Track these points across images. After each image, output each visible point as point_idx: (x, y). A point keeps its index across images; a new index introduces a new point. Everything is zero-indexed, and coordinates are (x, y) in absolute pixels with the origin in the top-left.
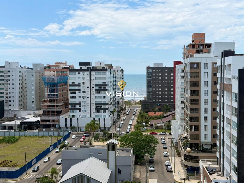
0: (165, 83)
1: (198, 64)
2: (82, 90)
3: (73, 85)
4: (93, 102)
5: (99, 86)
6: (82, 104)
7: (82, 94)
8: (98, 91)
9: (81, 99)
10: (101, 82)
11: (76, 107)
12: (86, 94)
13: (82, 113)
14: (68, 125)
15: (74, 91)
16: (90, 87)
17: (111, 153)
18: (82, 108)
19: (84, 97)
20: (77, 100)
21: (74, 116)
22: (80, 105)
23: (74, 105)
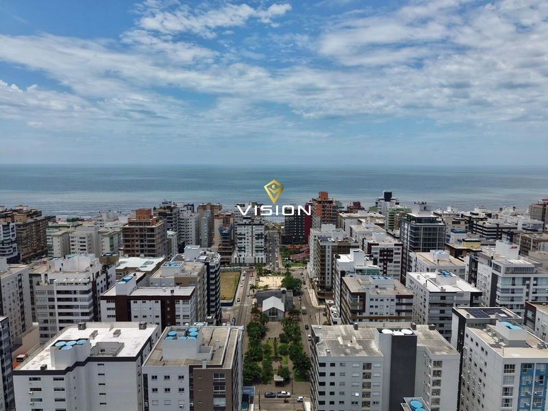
0: (298, 221)
1: (325, 246)
2: (247, 238)
3: (240, 234)
4: (254, 246)
5: (258, 235)
6: (246, 247)
7: (246, 241)
8: (257, 239)
9: (246, 244)
10: (259, 232)
11: (241, 249)
12: (249, 241)
13: (246, 254)
14: (238, 262)
15: (241, 239)
16: (252, 236)
17: (284, 295)
18: (246, 250)
19: (248, 242)
20: (243, 245)
21: (240, 256)
22: (245, 248)
23: (240, 248)
